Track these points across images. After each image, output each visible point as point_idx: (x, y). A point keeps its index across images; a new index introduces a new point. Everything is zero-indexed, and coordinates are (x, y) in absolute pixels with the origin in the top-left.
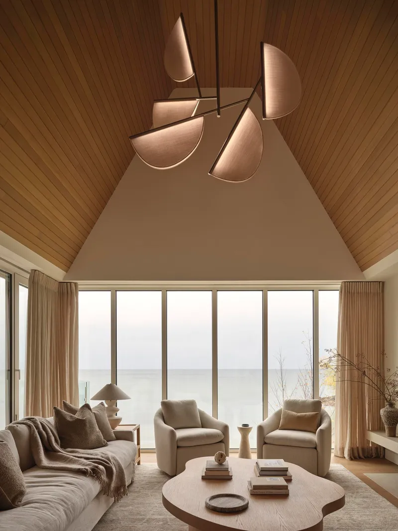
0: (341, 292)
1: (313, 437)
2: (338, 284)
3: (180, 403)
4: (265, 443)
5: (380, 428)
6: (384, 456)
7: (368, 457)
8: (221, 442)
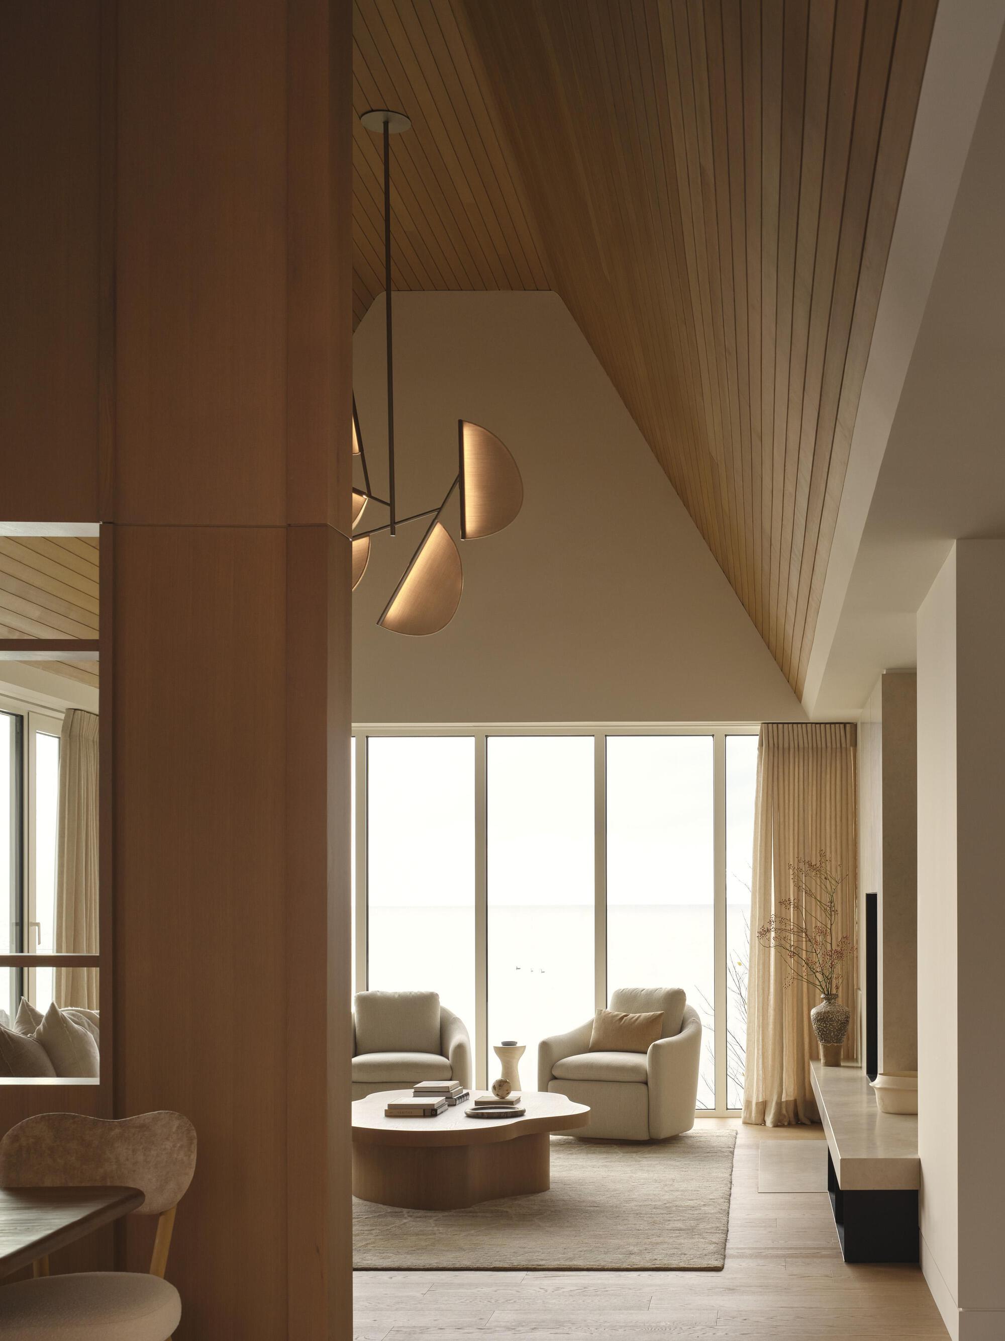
0: (761, 740)
1: (641, 1060)
2: (757, 727)
3: (394, 996)
4: (553, 1078)
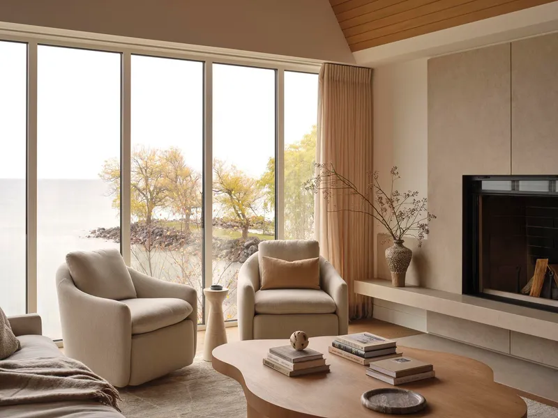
0: (322, 78)
2: (318, 65)
4: (256, 314)
5: (368, 273)
6: (372, 315)
7: (354, 319)
8: (188, 319)
